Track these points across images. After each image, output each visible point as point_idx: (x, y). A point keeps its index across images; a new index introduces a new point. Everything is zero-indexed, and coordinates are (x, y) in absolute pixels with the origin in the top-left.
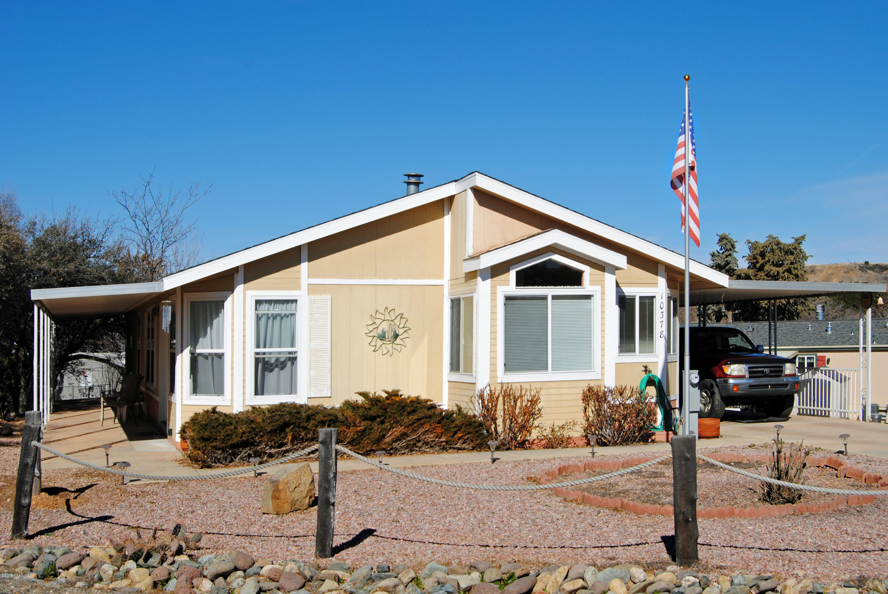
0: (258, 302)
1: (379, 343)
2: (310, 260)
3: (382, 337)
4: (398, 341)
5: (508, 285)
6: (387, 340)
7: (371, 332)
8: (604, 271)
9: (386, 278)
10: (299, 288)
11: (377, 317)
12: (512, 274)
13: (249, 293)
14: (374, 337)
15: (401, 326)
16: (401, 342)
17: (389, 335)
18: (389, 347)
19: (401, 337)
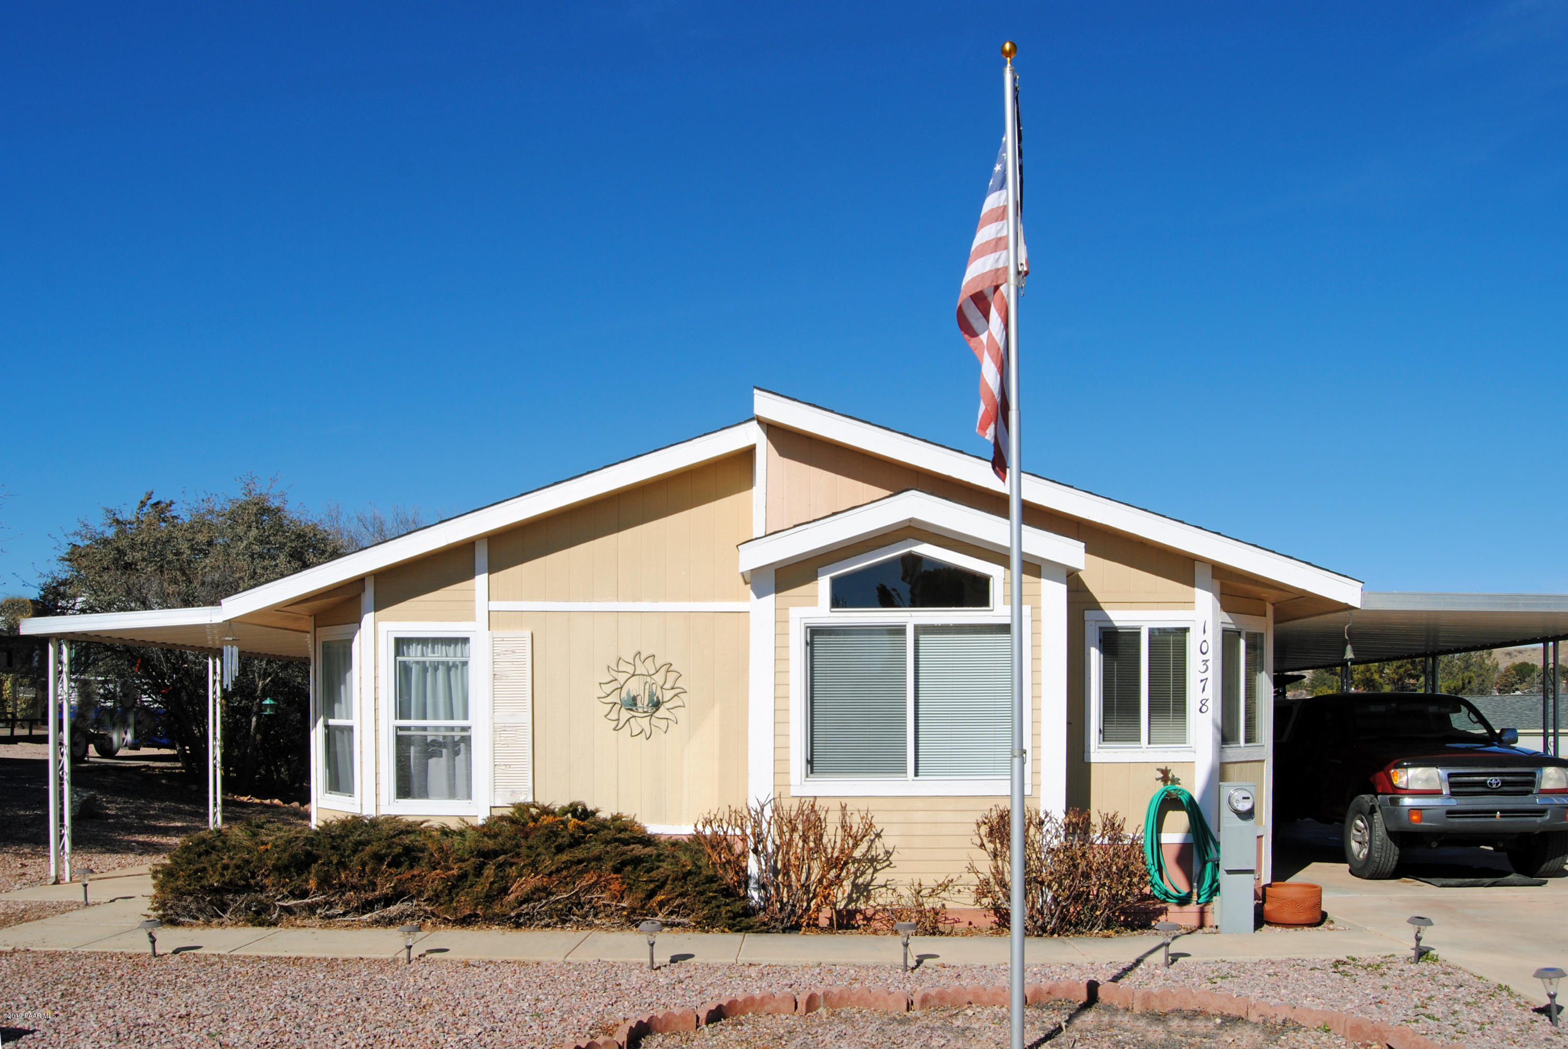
0: (401, 644)
1: (625, 714)
2: (492, 569)
3: (632, 703)
4: (662, 712)
5: (815, 604)
6: (640, 710)
7: (608, 695)
8: (1039, 576)
9: (636, 599)
10: (471, 617)
11: (620, 669)
12: (823, 585)
13: (384, 626)
14: (615, 703)
15: (668, 686)
16: (668, 715)
17: (644, 701)
18: (645, 722)
19: (668, 705)
